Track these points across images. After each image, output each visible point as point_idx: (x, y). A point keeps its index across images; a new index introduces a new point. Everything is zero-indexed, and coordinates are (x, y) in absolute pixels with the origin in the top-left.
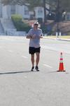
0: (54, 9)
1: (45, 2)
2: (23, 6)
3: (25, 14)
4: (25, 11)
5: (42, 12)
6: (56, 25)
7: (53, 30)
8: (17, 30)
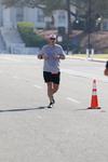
0: (84, 13)
1: (68, 4)
2: (36, 9)
3: (39, 21)
4: (39, 16)
5: (64, 17)
6: (87, 38)
7: (82, 45)
8: (27, 46)
